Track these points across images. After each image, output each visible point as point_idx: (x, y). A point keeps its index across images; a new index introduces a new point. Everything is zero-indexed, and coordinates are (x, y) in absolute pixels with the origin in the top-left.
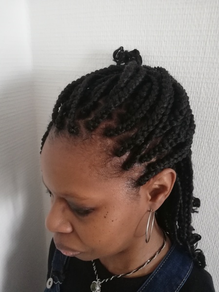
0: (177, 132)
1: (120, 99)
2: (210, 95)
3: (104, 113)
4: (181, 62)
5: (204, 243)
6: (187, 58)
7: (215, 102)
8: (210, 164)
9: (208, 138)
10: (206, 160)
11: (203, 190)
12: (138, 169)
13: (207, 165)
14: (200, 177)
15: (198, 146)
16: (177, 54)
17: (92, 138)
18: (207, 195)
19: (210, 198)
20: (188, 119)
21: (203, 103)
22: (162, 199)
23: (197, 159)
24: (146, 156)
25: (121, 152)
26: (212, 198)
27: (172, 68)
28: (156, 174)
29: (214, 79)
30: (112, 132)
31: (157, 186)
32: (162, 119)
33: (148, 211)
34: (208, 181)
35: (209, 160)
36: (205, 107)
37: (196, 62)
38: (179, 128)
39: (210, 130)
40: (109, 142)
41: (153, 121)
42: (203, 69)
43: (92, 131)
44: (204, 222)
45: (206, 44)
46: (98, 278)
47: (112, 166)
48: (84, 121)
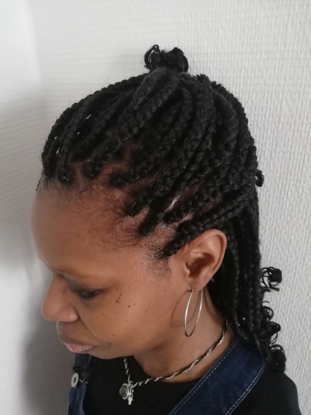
0: (223, 176)
1: (130, 130)
2: (297, 112)
3: (106, 152)
4: (249, 60)
5: (295, 333)
6: (259, 54)
7: (305, 122)
8: (300, 219)
9: (296, 178)
10: (293, 213)
11: (291, 257)
12: (164, 232)
13: (296, 220)
14: (286, 237)
15: (281, 191)
16: (243, 47)
17: (92, 189)
18: (297, 265)
19: (302, 269)
20: (243, 155)
21: (285, 124)
22: (207, 274)
23: (280, 211)
24: (175, 213)
25: (134, 209)
26: (305, 268)
27: (236, 70)
28: (192, 239)
29: (301, 85)
30: (119, 180)
31: (200, 255)
32: (194, 157)
33: (188, 291)
34: (297, 243)
35: (299, 212)
36: (290, 130)
37: (272, 59)
38: (226, 170)
39: (299, 167)
40: (118, 194)
41: (180, 161)
42: (284, 69)
43: (92, 178)
44: (294, 303)
45: (286, 30)
46: (130, 380)
47: (122, 229)
48: (81, 163)
